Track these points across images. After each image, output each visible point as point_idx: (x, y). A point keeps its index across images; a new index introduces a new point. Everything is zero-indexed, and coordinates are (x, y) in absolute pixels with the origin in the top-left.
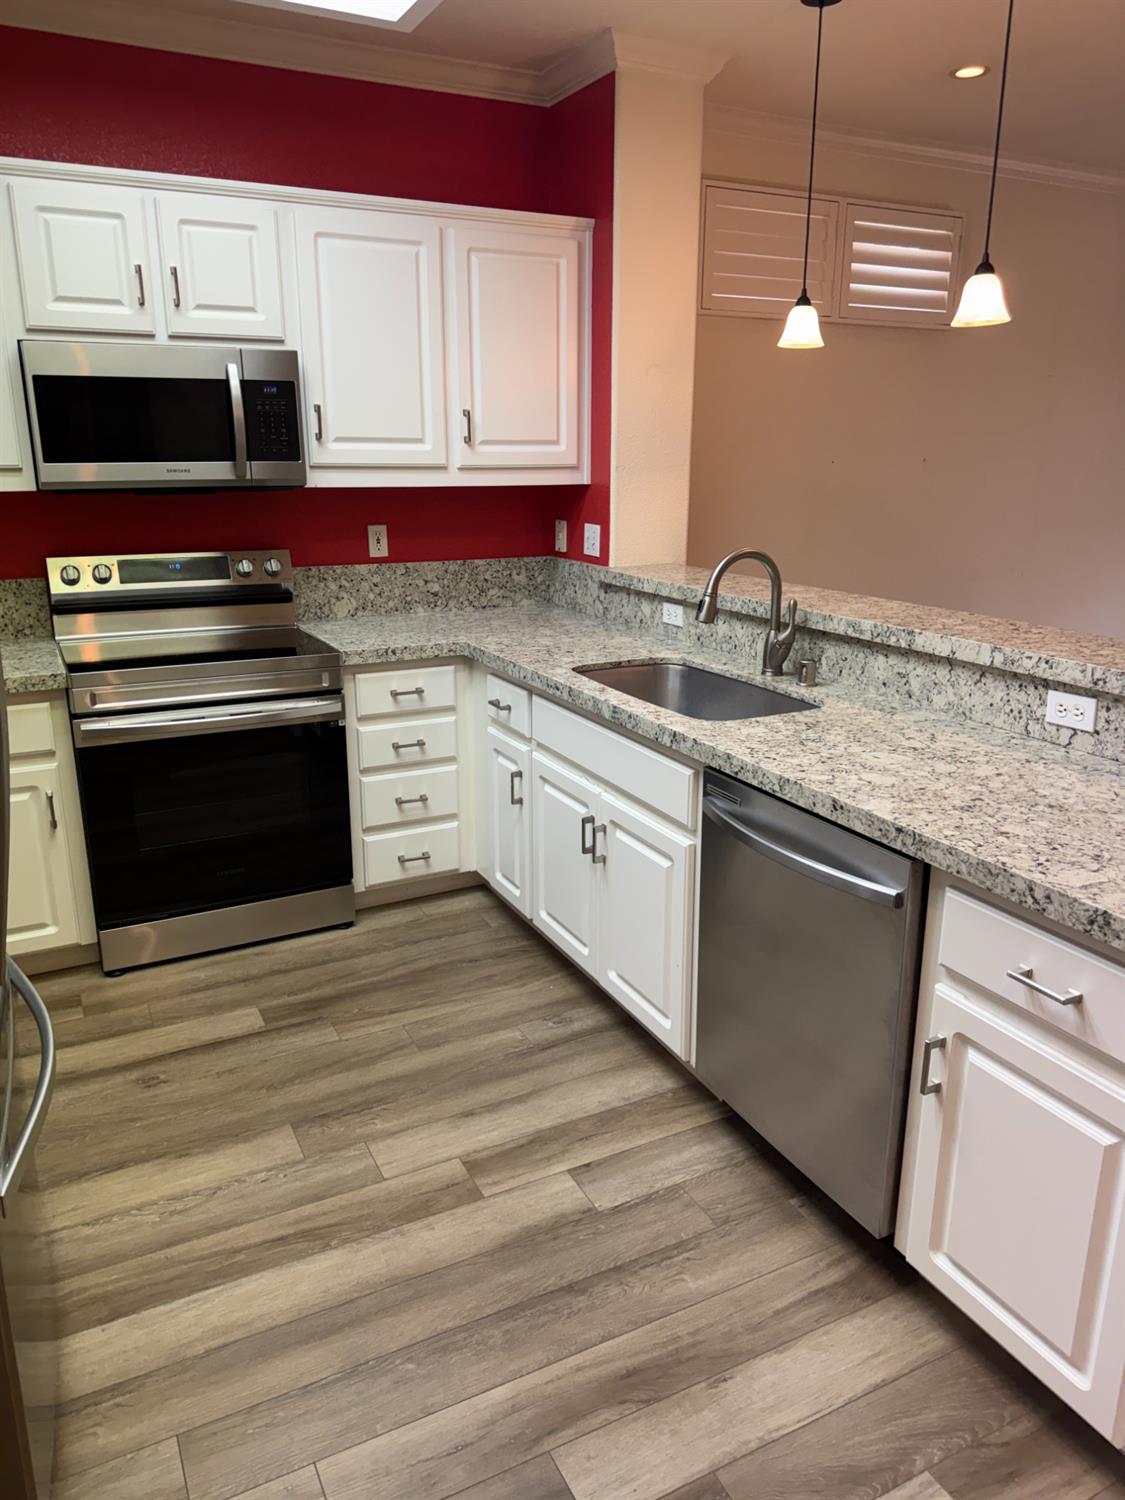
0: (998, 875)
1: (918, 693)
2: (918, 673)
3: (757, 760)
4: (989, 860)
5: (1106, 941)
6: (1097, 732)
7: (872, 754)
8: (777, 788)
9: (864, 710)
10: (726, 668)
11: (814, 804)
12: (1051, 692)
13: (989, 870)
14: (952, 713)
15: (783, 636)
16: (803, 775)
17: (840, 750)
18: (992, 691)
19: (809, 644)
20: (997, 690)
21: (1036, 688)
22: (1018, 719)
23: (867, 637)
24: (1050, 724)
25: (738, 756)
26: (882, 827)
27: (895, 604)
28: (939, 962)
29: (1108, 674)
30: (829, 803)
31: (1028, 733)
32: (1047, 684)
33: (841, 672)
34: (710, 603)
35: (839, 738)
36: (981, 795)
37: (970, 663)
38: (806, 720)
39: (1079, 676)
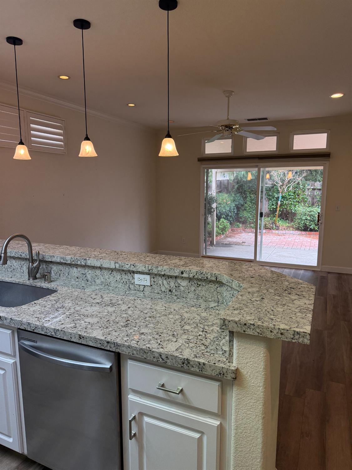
0: (148, 353)
1: (90, 280)
2: (90, 273)
3: (42, 323)
4: (144, 347)
5: (189, 369)
6: (151, 285)
7: (85, 309)
8: (53, 334)
9: (73, 290)
10: (13, 279)
11: (71, 338)
12: (135, 274)
13: (144, 351)
14: (103, 285)
15: (35, 265)
16: (63, 326)
17: (72, 310)
18: (116, 276)
19: (46, 266)
20: (118, 276)
21: (130, 274)
22: (126, 284)
23: (69, 262)
24: (136, 285)
25: (33, 323)
26: (101, 342)
27: (73, 248)
28: (129, 388)
29: (153, 267)
30: (77, 337)
31: (130, 288)
32: (134, 272)
33: (60, 275)
34: (4, 256)
35: (70, 305)
36: (128, 318)
37: (107, 268)
38: (54, 298)
39: (144, 269)
